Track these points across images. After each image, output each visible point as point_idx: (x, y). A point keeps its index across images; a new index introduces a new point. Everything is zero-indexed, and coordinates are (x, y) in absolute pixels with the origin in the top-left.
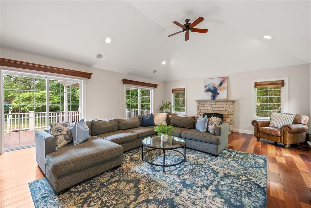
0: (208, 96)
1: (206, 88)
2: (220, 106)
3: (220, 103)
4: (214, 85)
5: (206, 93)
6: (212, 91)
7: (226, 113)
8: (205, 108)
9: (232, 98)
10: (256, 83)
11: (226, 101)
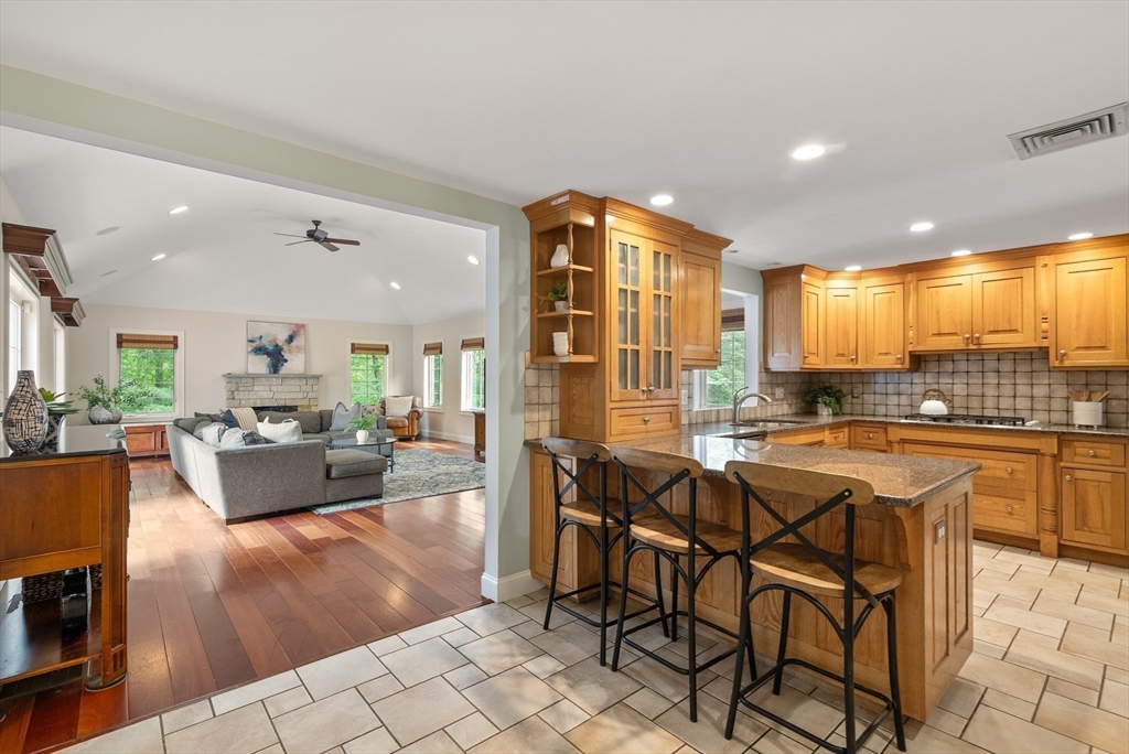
0: (260, 365)
1: (254, 345)
2: (292, 389)
3: (293, 382)
4: (275, 340)
5: (253, 358)
6: (269, 354)
7: (306, 402)
8: (252, 395)
9: (315, 370)
10: (353, 345)
11: (304, 377)
